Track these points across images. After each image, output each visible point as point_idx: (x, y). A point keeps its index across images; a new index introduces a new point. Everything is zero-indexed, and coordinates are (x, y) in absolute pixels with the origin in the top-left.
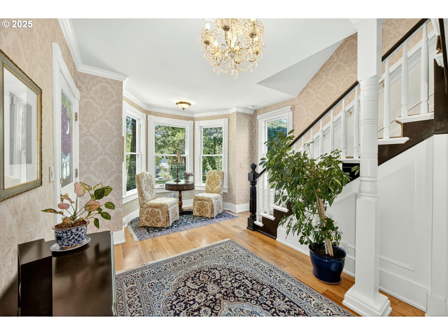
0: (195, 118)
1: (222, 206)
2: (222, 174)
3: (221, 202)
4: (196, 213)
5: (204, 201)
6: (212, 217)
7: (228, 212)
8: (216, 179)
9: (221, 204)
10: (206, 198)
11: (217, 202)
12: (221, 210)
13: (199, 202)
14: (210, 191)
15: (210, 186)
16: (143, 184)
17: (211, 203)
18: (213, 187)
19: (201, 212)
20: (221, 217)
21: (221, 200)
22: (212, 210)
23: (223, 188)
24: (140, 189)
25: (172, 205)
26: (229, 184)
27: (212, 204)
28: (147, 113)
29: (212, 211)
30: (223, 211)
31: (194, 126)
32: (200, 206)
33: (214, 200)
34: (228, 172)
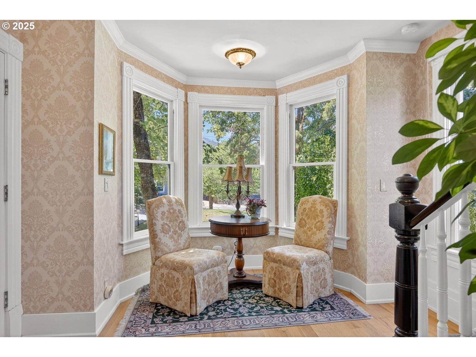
0: (280, 89)
1: (329, 280)
2: (330, 204)
3: (327, 270)
4: (266, 289)
5: (284, 265)
6: (300, 305)
7: (345, 298)
8: (318, 216)
9: (328, 277)
10: (288, 258)
11: (315, 271)
12: (328, 288)
13: (275, 265)
14: (304, 241)
15: (305, 232)
16: (159, 218)
17: (298, 271)
18: (309, 233)
19: (277, 289)
20: (323, 309)
21: (327, 266)
22: (299, 289)
23: (334, 238)
24: (152, 229)
25: (208, 268)
26: (350, 229)
27: (300, 275)
28: (187, 88)
29: (300, 293)
30: (333, 293)
31: (277, 106)
32: (275, 274)
33: (304, 266)
34: (348, 200)
